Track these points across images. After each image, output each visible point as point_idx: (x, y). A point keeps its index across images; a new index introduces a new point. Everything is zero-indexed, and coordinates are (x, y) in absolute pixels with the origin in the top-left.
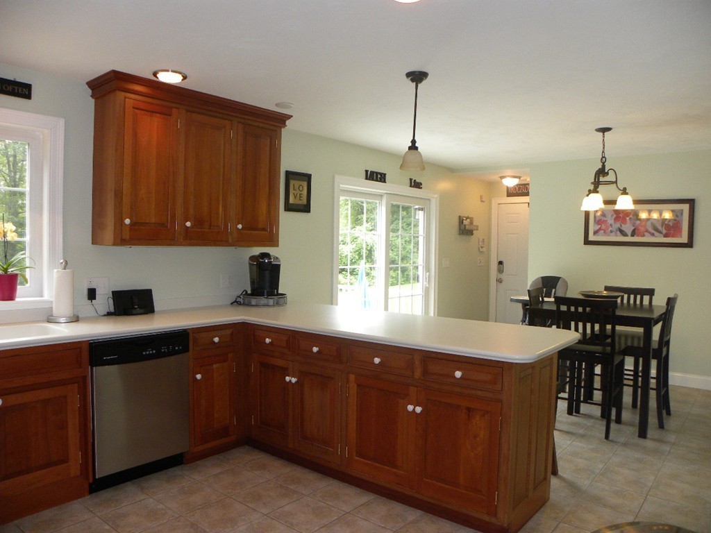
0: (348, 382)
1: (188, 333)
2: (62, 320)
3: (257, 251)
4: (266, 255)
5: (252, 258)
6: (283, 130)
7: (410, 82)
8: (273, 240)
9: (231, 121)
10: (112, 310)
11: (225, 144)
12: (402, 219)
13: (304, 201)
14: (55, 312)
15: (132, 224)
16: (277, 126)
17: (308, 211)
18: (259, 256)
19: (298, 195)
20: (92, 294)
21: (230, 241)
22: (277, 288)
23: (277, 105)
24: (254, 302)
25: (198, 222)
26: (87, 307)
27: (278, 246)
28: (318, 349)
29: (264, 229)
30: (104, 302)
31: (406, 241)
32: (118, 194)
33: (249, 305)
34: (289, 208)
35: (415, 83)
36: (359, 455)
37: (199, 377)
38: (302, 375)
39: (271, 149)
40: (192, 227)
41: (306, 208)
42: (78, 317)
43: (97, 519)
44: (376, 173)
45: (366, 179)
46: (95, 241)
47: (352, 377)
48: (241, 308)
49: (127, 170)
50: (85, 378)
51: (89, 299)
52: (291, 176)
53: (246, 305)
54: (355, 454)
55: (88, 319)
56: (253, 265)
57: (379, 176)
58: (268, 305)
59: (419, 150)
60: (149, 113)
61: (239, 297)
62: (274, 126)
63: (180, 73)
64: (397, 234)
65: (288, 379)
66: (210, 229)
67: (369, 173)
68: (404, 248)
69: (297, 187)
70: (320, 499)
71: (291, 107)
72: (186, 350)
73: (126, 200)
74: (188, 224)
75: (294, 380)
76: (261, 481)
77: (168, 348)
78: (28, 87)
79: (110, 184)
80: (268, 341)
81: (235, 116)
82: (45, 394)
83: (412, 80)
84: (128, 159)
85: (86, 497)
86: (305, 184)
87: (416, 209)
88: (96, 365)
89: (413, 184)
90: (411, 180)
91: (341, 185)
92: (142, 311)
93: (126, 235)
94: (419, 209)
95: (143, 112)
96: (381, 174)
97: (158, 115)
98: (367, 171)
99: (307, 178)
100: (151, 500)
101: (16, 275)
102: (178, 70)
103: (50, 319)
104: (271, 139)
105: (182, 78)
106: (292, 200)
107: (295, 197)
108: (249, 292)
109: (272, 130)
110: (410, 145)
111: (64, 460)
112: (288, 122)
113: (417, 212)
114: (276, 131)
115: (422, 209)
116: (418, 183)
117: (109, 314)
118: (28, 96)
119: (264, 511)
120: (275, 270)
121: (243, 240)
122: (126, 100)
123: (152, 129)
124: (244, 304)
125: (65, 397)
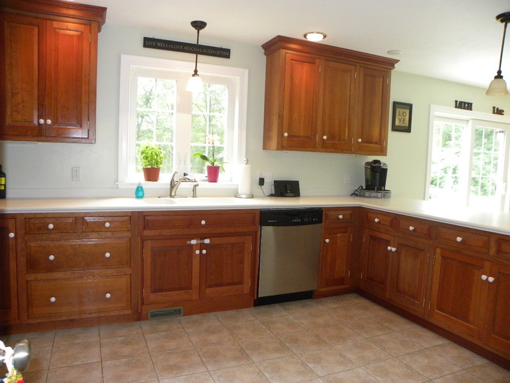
0: (435, 254)
1: (322, 211)
2: (244, 196)
3: (371, 158)
4: (377, 162)
5: (367, 163)
6: (392, 71)
7: (500, 23)
8: (383, 151)
9: (355, 66)
10: (274, 193)
11: (351, 83)
12: (484, 145)
13: (407, 124)
14: (240, 191)
15: (289, 136)
16: (387, 68)
17: (409, 131)
18: (372, 162)
19: (402, 119)
20: (262, 182)
21: (353, 150)
22: (384, 186)
23: (388, 52)
24: (367, 194)
25: (332, 137)
26: (258, 189)
27: (386, 155)
28: (413, 228)
29: (376, 143)
30: (269, 187)
31: (485, 163)
32: (281, 117)
33: (364, 196)
34: (395, 129)
35: (504, 24)
36: (440, 309)
37: (327, 241)
38: (399, 246)
39: (383, 86)
40: (327, 139)
41: (408, 130)
42: (253, 195)
43: (258, 321)
44: (464, 102)
45: (456, 107)
46: (265, 147)
47: (438, 251)
48: (358, 198)
49: (287, 101)
50: (256, 232)
51: (260, 185)
52: (397, 105)
53: (362, 196)
54: (436, 307)
55: (258, 197)
56: (368, 168)
57: (466, 105)
58: (377, 197)
59: (504, 78)
60: (300, 63)
61: (357, 191)
62: (386, 68)
63: (322, 33)
64: (479, 157)
65: (389, 248)
66: (339, 141)
67: (458, 102)
68: (484, 169)
69: (401, 114)
70: (406, 336)
71: (399, 53)
72: (320, 221)
73: (285, 121)
74: (325, 137)
75: (394, 249)
76: (365, 317)
77: (309, 219)
78: (228, 51)
79: (276, 110)
80: (376, 220)
81: (358, 63)
82: (232, 240)
83: (502, 21)
84: (287, 94)
85: (252, 308)
86: (407, 111)
87: (497, 132)
88: (264, 225)
89: (496, 111)
90: (494, 108)
91: (435, 113)
92: (292, 195)
93: (285, 144)
94: (500, 132)
95: (297, 62)
96: (468, 104)
97: (306, 64)
98: (456, 102)
99: (410, 107)
100: (291, 317)
101: (219, 167)
102: (320, 31)
103: (236, 195)
104: (383, 78)
105: (323, 37)
106: (397, 123)
107: (400, 121)
108: (364, 188)
109: (384, 71)
110: (496, 74)
111: (241, 283)
112: (396, 65)
113: (498, 134)
114: (387, 72)
115: (503, 132)
116: (500, 110)
117: (271, 195)
118: (228, 57)
119: (365, 336)
120: (384, 172)
121: (361, 150)
122: (287, 54)
123: (303, 73)
124: (360, 196)
125: (244, 243)
